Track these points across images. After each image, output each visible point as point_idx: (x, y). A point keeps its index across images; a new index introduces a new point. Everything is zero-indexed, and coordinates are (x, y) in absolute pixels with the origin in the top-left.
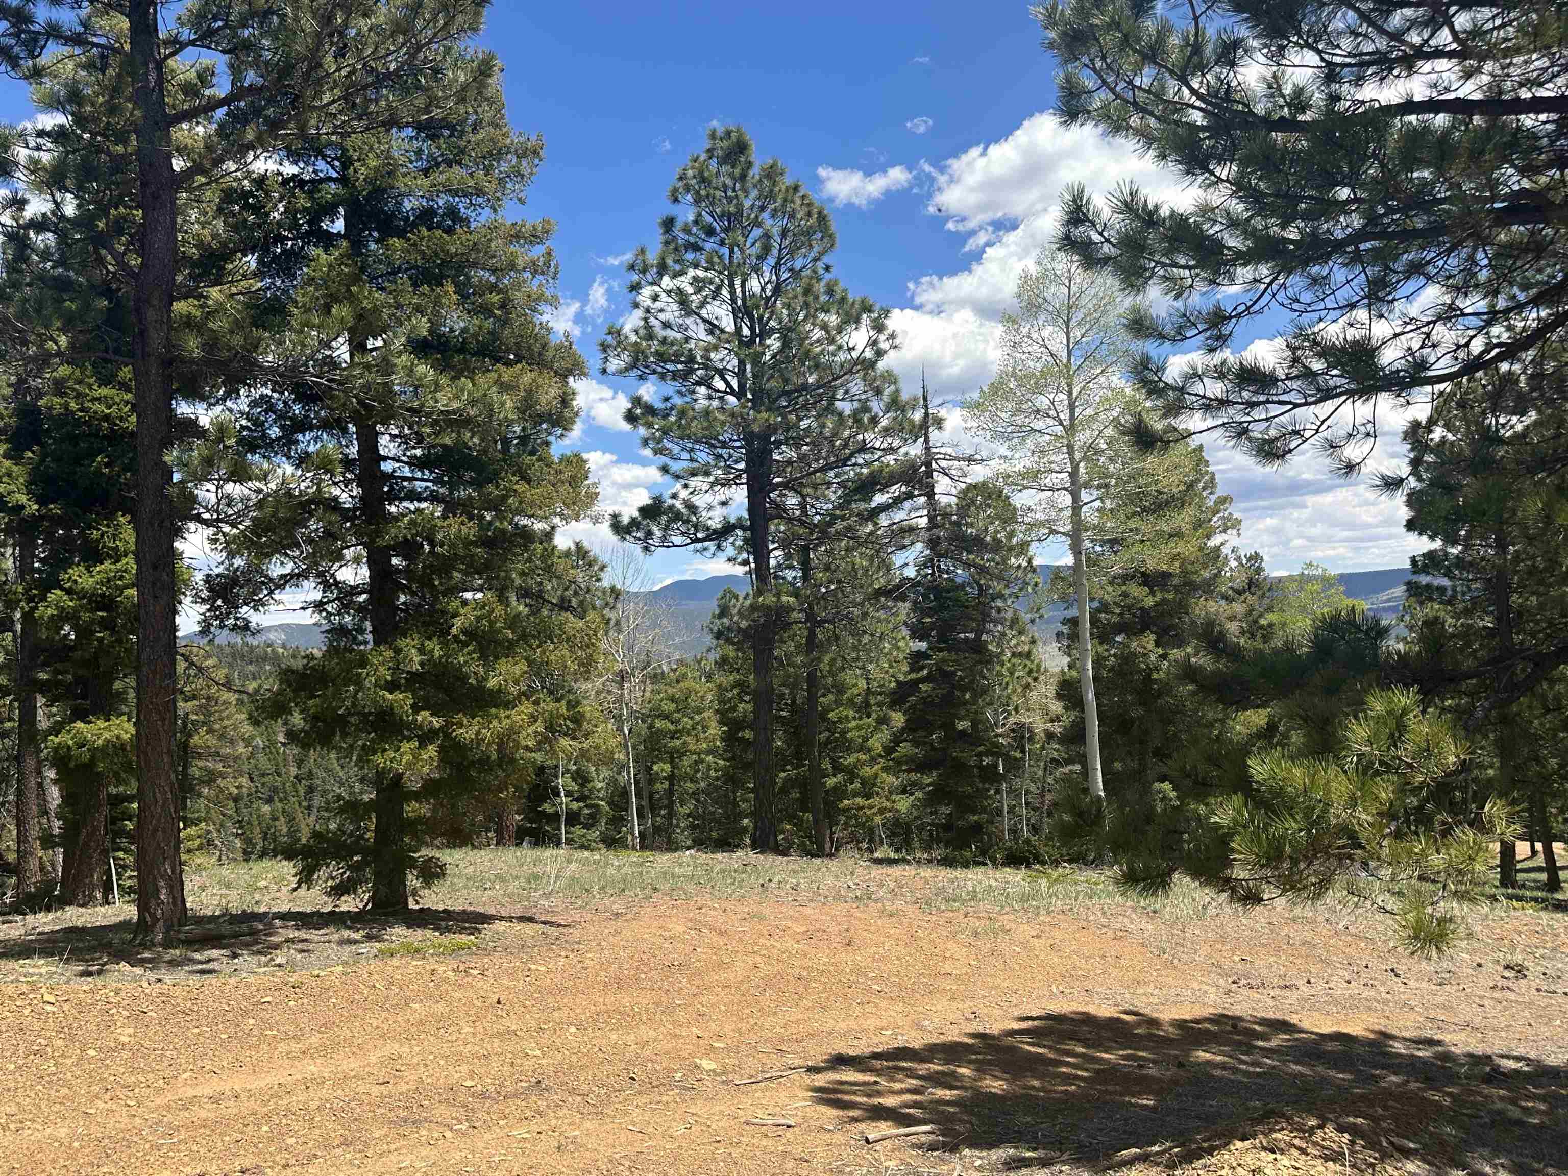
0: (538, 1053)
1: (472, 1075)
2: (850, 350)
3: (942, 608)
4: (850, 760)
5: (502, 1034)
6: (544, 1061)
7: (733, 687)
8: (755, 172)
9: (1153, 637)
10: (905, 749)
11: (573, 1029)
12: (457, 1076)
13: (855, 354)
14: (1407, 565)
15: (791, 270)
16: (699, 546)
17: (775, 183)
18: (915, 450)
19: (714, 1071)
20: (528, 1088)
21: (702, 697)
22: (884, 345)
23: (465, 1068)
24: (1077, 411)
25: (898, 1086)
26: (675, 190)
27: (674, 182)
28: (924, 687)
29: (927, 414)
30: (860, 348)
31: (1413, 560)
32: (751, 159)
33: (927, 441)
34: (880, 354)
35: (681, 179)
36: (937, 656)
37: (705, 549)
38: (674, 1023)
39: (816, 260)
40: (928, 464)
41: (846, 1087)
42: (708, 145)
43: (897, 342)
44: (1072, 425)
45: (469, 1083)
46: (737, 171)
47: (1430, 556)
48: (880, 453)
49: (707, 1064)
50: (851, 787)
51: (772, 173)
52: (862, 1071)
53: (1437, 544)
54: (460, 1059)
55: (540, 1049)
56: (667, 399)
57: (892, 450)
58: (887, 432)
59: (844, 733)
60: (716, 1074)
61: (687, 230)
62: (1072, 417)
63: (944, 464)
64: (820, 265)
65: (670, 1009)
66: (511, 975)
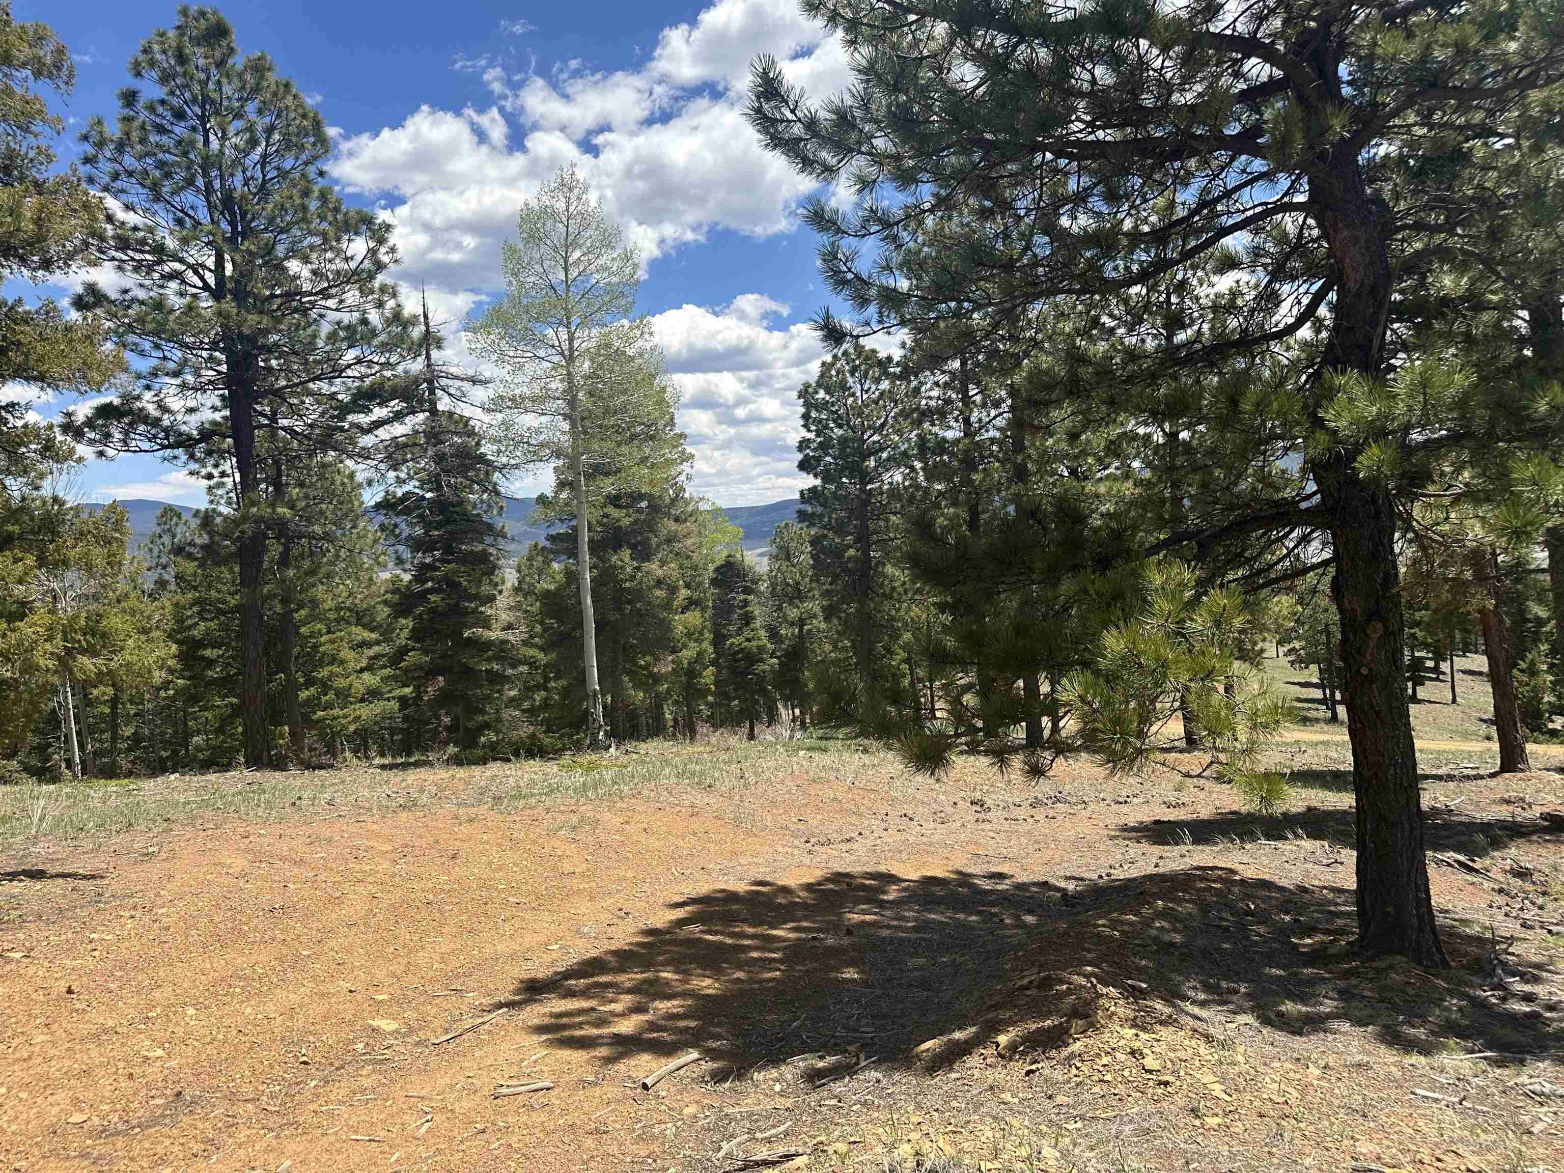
0: (160, 1052)
1: (76, 1102)
2: (347, 259)
3: (448, 522)
4: (323, 673)
5: (96, 1036)
6: (173, 1063)
7: (192, 606)
8: (238, 62)
9: (629, 551)
10: (413, 657)
11: (191, 1011)
12: (54, 1111)
13: (353, 265)
14: (797, 496)
15: (278, 168)
16: (168, 452)
17: (262, 77)
18: (417, 366)
19: (397, 1031)
20: (166, 1106)
21: (149, 618)
22: (385, 259)
23: (61, 1096)
24: (576, 344)
25: (618, 1007)
26: (137, 64)
27: (134, 51)
28: (433, 598)
29: (427, 331)
30: (359, 258)
31: (802, 492)
32: (233, 45)
33: (428, 357)
34: (380, 266)
35: (145, 51)
36: (445, 568)
37: (175, 457)
38: (314, 978)
39: (306, 163)
40: (430, 382)
41: (565, 1020)
42: (178, 20)
43: (398, 256)
44: (571, 355)
45: (77, 1118)
46: (218, 54)
47: (813, 490)
48: (377, 368)
49: (387, 1025)
50: (324, 699)
51: (259, 68)
52: (564, 997)
53: (818, 482)
54: (49, 1086)
55: (161, 1046)
56: (125, 291)
57: (387, 365)
58: (385, 348)
59: (315, 647)
60: (405, 1035)
61: (151, 108)
62: (571, 349)
63: (444, 382)
64: (312, 170)
65: (297, 962)
66: (70, 950)
